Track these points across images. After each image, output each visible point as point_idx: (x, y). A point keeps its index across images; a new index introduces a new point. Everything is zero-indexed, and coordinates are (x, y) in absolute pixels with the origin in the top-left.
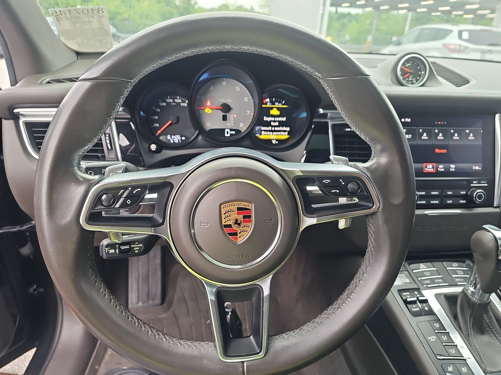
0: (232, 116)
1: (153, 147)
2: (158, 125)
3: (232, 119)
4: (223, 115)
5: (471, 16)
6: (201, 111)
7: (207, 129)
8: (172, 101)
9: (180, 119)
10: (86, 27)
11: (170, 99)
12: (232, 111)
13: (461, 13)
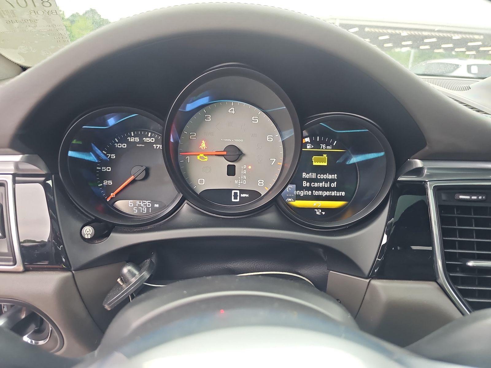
0: (245, 167)
1: (88, 232)
2: (110, 182)
3: (245, 172)
4: (228, 166)
5: (474, 53)
6: (189, 157)
7: (199, 190)
8: (137, 139)
9: (152, 173)
10: (30, 29)
11: (135, 136)
12: (244, 159)
13: (464, 50)
